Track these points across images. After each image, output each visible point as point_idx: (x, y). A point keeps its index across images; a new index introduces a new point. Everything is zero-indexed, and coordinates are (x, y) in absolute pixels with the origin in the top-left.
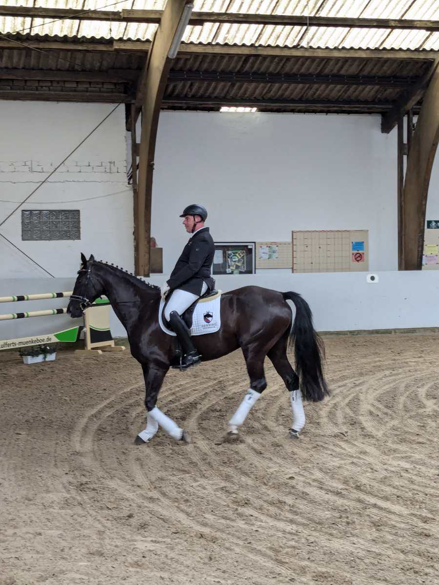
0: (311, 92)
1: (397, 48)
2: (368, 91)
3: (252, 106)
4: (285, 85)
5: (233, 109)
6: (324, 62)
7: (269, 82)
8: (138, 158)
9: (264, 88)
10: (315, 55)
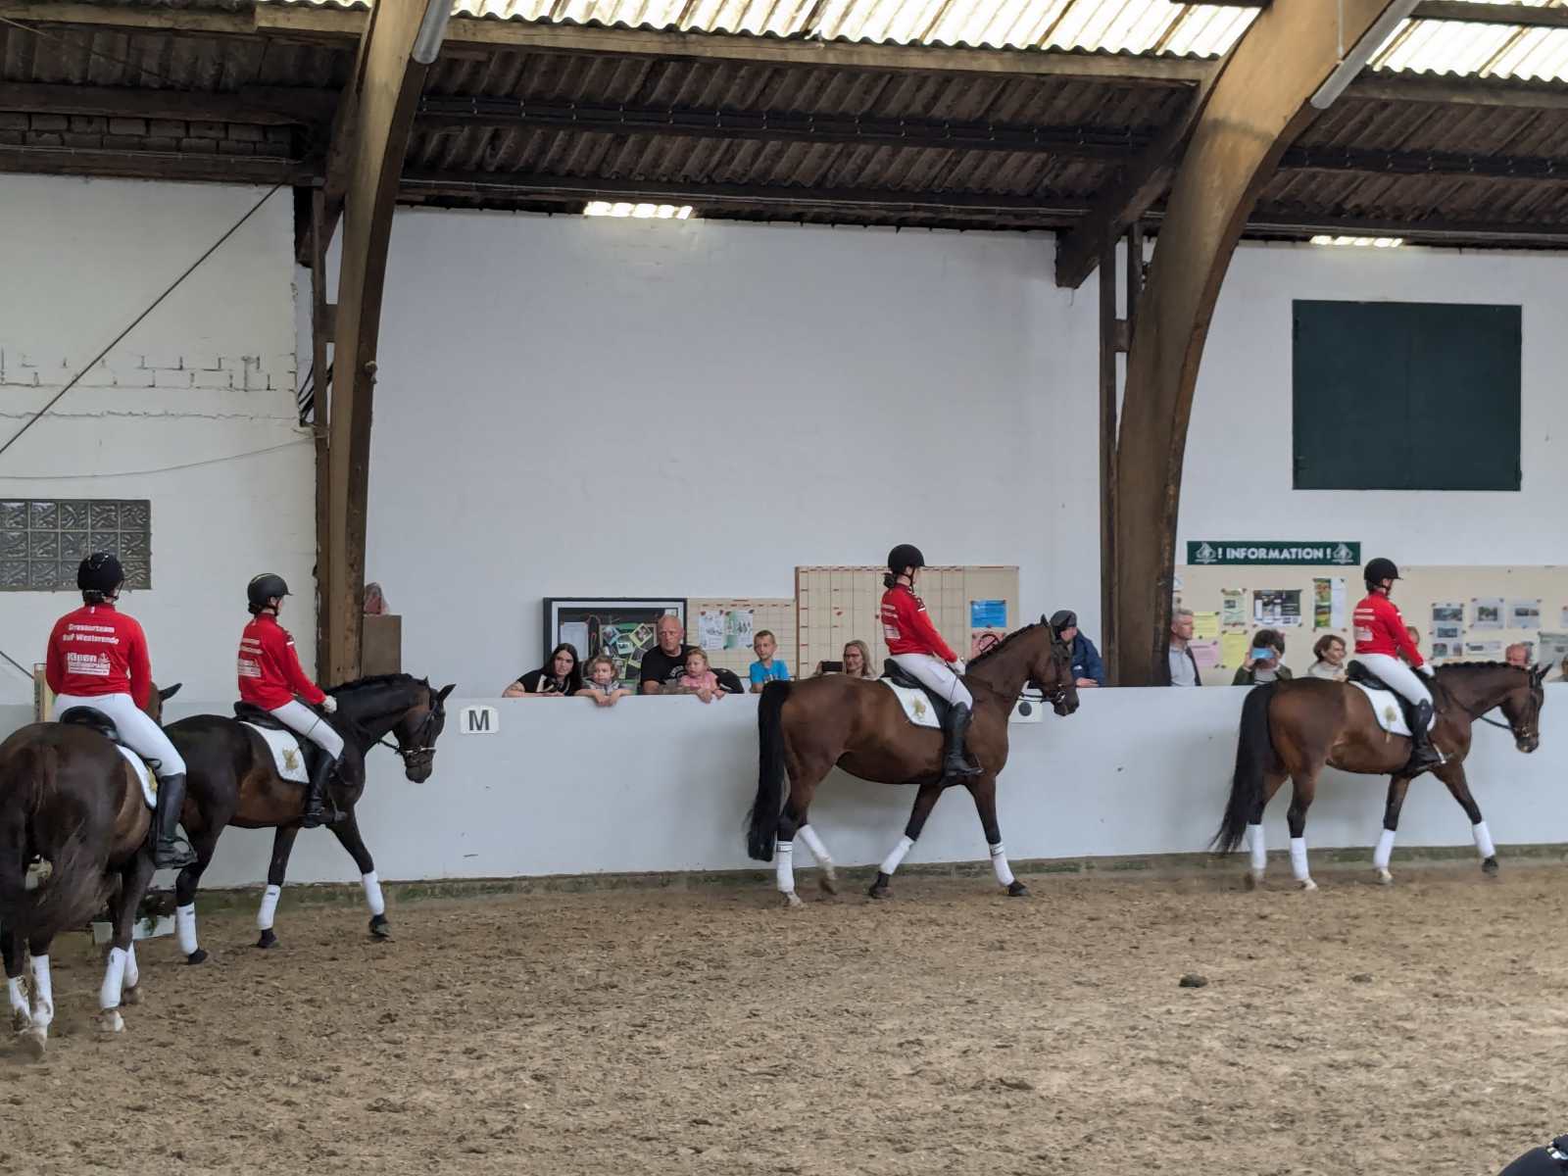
0: (851, 165)
1: (1090, 47)
2: (1016, 168)
3: (678, 203)
4: (773, 145)
5: (622, 209)
6: (882, 83)
7: (726, 135)
8: (330, 348)
9: (712, 151)
10: (855, 60)
